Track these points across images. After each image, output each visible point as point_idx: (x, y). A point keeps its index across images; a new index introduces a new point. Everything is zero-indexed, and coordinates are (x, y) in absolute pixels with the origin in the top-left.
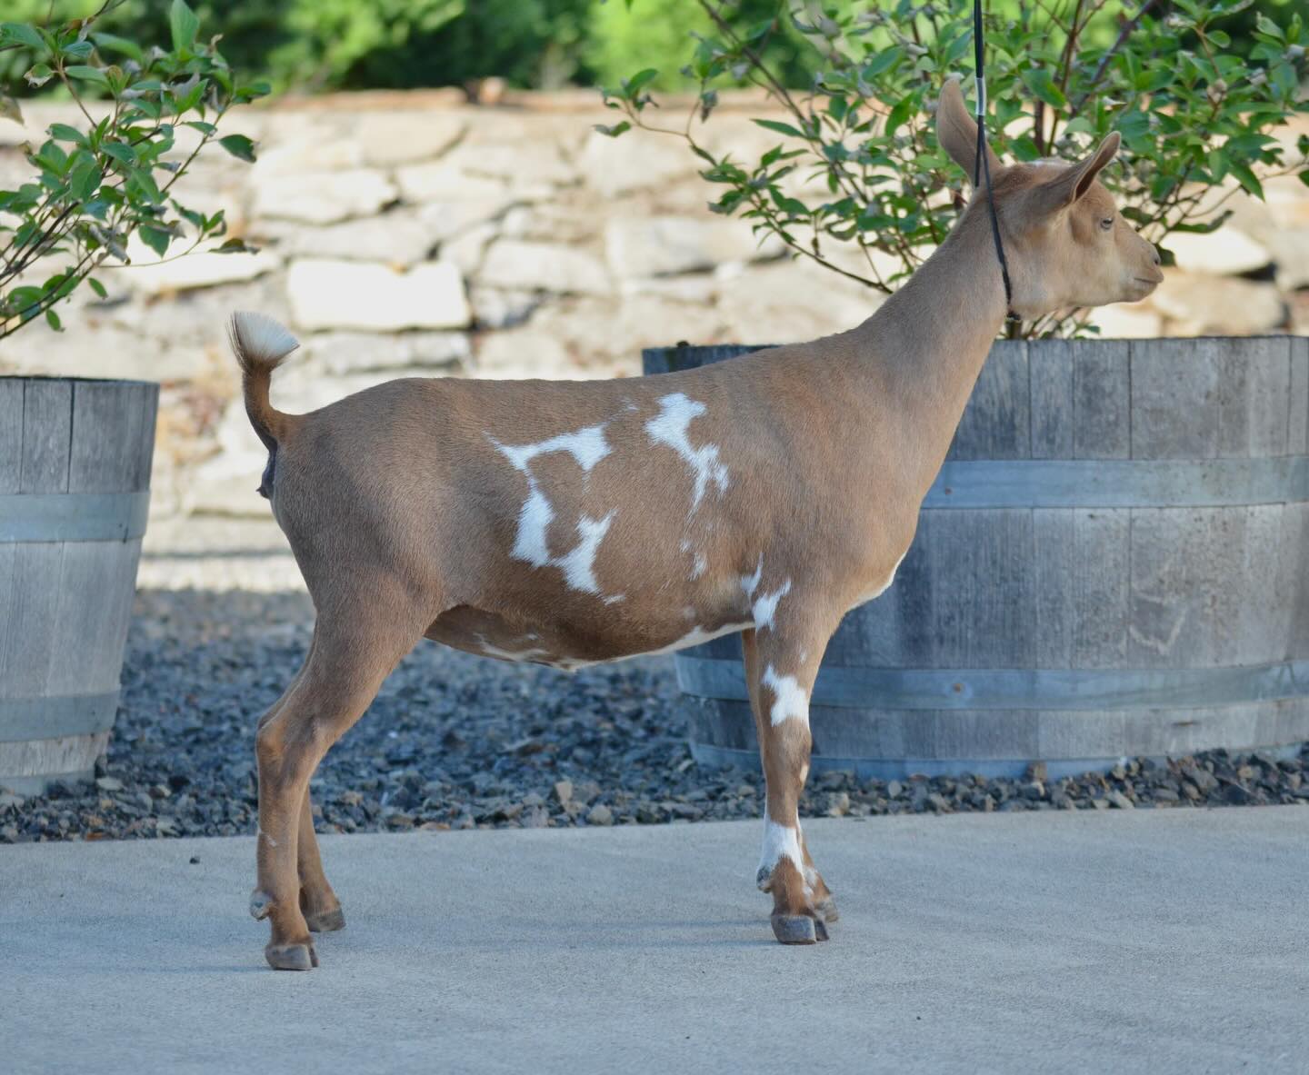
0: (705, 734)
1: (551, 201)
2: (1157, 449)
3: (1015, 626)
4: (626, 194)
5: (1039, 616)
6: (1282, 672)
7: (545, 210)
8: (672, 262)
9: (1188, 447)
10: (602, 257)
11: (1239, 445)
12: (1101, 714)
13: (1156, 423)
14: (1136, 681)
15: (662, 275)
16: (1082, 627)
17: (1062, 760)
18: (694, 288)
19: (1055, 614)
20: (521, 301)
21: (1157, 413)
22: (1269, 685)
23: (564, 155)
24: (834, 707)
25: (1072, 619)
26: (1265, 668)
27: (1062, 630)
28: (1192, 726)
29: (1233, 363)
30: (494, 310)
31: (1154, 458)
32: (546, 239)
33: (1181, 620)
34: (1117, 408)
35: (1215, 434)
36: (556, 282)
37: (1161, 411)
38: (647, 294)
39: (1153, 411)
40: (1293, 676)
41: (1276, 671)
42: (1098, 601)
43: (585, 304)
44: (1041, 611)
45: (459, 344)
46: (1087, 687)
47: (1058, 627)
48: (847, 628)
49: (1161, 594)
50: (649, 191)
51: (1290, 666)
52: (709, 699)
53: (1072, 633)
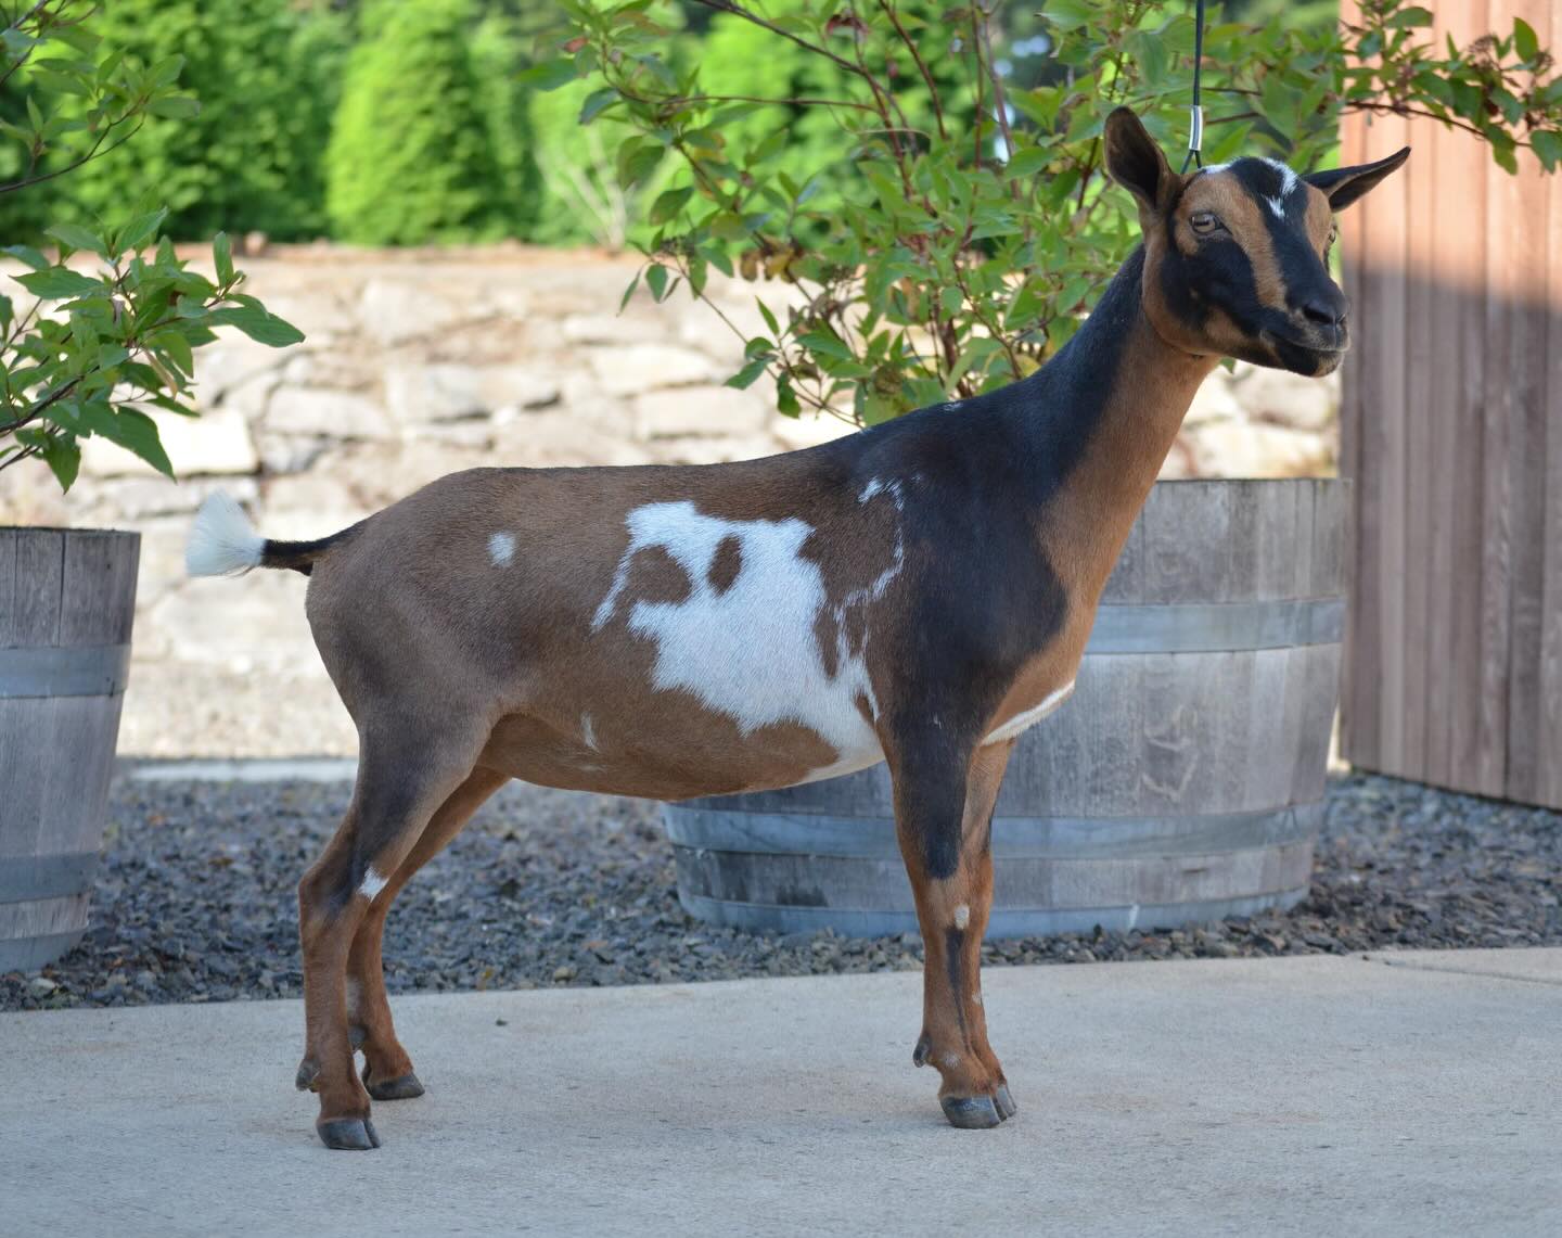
0: (701, 886)
1: (330, 349)
2: (1169, 594)
3: (1030, 773)
4: (400, 343)
5: (1053, 764)
6: (1286, 818)
7: (324, 358)
8: (449, 408)
9: (1200, 591)
10: (382, 403)
11: (1249, 588)
12: (1115, 862)
13: (1168, 569)
14: (1149, 829)
15: (440, 421)
16: (1096, 774)
17: (1076, 910)
18: (469, 433)
19: (1069, 763)
20: (305, 446)
21: (1169, 557)
22: (1274, 830)
23: (340, 304)
24: (843, 859)
25: (1086, 767)
26: (1271, 814)
27: (1076, 778)
28: (1201, 874)
29: (1243, 507)
30: (279, 456)
31: (1167, 603)
32: (326, 385)
33: (1192, 768)
34: (1131, 551)
35: (1226, 580)
36: (338, 427)
37: (1174, 555)
38: (427, 439)
39: (1165, 555)
40: (1295, 822)
41: (1280, 817)
42: (1113, 746)
43: (367, 450)
44: (1056, 759)
45: (247, 488)
46: (1101, 836)
47: (1072, 775)
48: (857, 777)
49: (1173, 739)
50: (423, 339)
51: (1293, 812)
52: (707, 851)
53: (1087, 780)
